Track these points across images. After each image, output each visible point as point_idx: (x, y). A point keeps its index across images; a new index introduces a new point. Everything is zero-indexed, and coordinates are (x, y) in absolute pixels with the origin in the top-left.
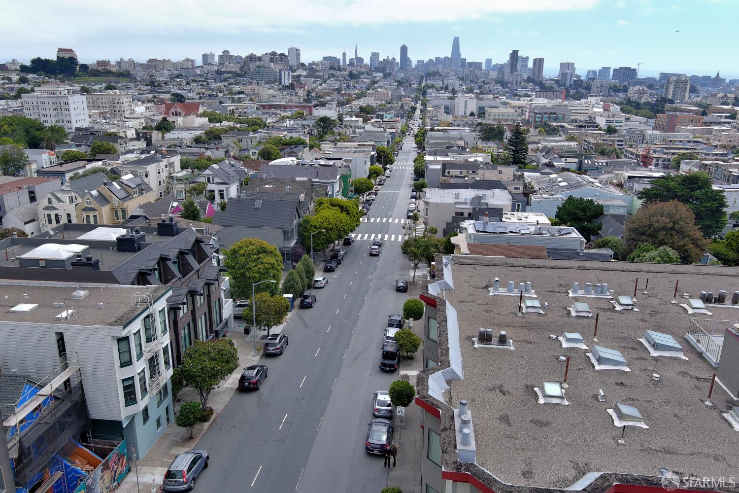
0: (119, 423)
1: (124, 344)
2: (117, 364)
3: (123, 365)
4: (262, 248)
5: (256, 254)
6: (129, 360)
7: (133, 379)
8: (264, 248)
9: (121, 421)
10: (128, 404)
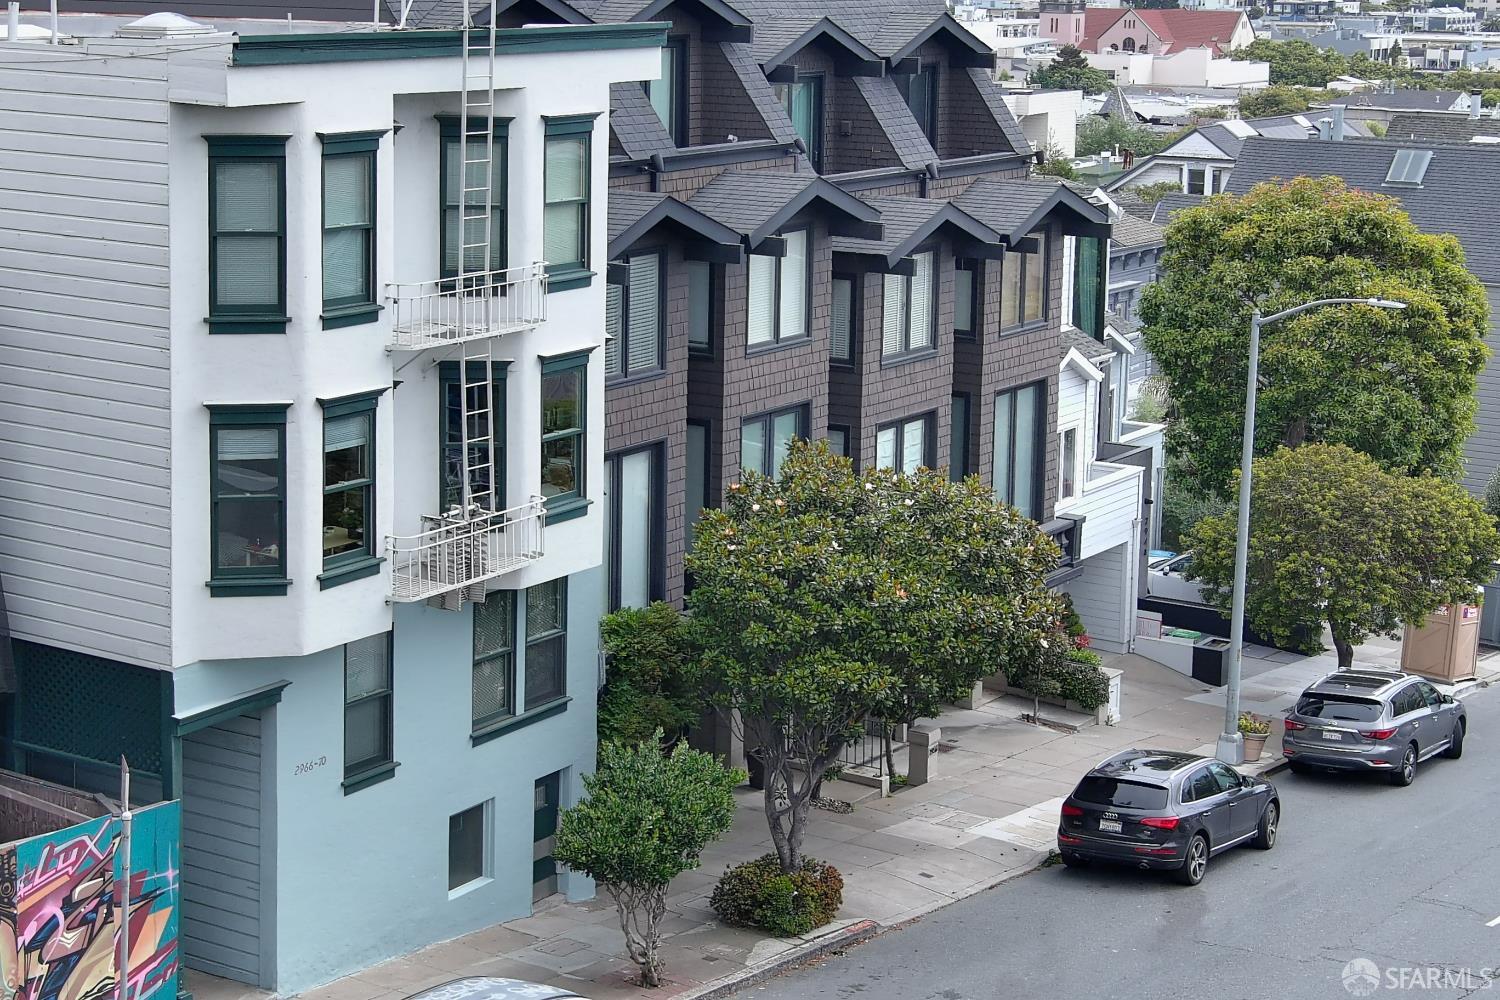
0: (156, 684)
1: (247, 184)
2: (189, 300)
3: (225, 319)
4: (1364, 222)
5: (1317, 250)
6: (272, 298)
7: (281, 428)
8: (1376, 225)
9: (169, 675)
10: (225, 583)
